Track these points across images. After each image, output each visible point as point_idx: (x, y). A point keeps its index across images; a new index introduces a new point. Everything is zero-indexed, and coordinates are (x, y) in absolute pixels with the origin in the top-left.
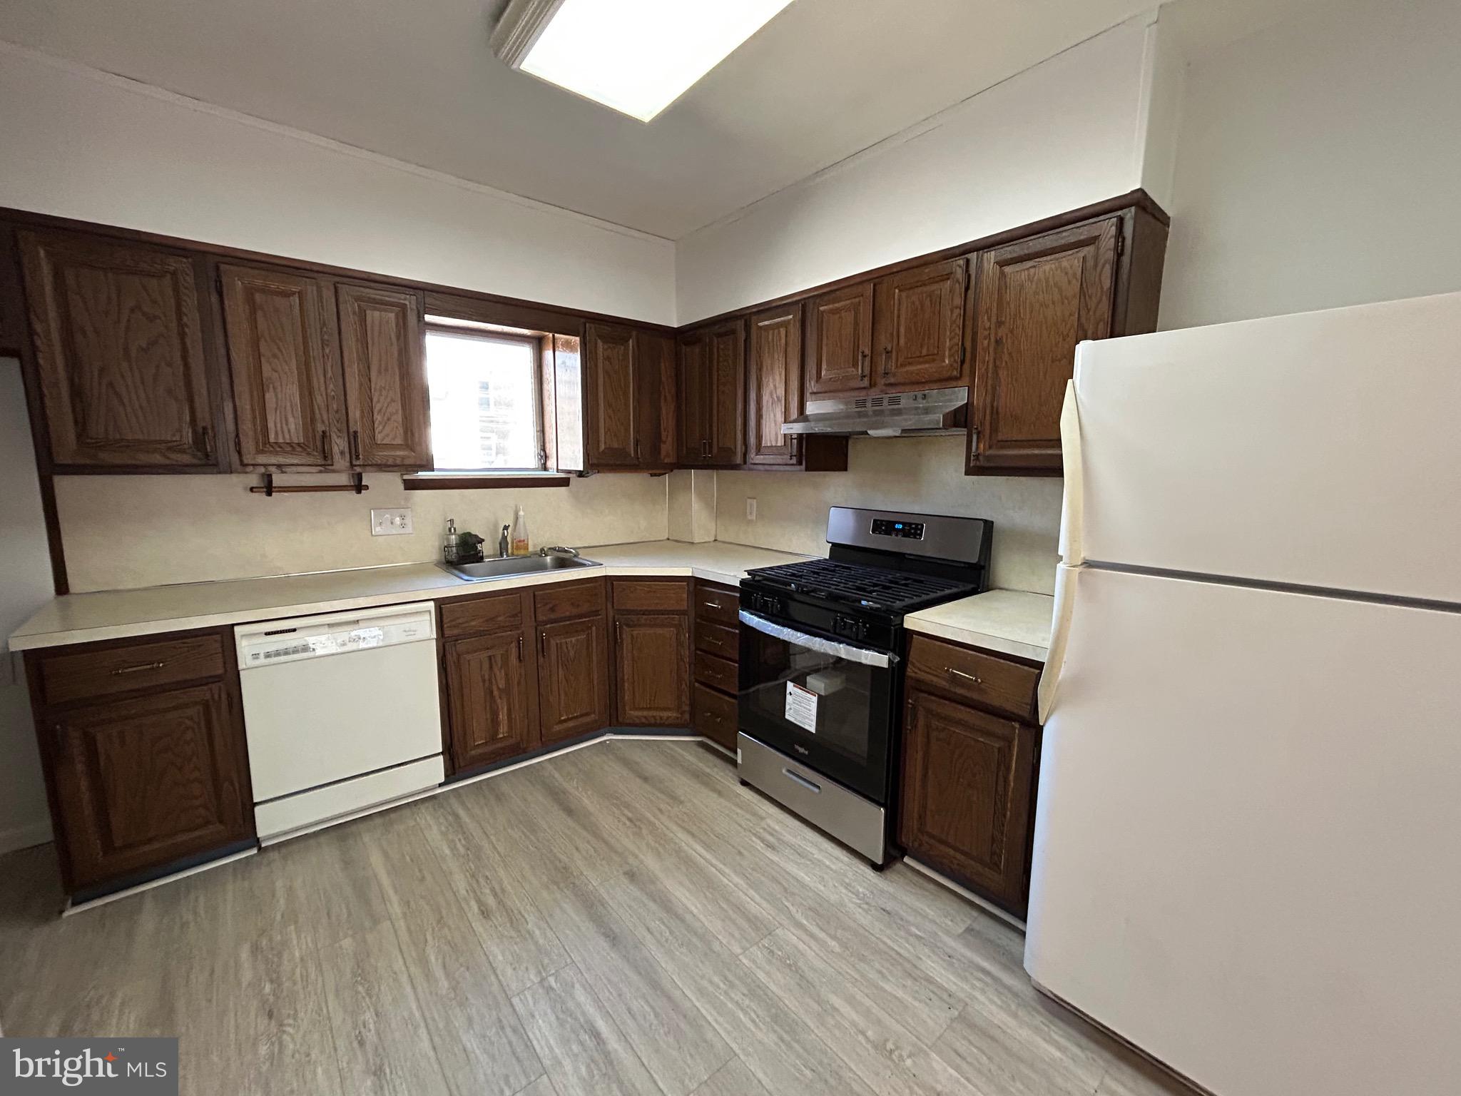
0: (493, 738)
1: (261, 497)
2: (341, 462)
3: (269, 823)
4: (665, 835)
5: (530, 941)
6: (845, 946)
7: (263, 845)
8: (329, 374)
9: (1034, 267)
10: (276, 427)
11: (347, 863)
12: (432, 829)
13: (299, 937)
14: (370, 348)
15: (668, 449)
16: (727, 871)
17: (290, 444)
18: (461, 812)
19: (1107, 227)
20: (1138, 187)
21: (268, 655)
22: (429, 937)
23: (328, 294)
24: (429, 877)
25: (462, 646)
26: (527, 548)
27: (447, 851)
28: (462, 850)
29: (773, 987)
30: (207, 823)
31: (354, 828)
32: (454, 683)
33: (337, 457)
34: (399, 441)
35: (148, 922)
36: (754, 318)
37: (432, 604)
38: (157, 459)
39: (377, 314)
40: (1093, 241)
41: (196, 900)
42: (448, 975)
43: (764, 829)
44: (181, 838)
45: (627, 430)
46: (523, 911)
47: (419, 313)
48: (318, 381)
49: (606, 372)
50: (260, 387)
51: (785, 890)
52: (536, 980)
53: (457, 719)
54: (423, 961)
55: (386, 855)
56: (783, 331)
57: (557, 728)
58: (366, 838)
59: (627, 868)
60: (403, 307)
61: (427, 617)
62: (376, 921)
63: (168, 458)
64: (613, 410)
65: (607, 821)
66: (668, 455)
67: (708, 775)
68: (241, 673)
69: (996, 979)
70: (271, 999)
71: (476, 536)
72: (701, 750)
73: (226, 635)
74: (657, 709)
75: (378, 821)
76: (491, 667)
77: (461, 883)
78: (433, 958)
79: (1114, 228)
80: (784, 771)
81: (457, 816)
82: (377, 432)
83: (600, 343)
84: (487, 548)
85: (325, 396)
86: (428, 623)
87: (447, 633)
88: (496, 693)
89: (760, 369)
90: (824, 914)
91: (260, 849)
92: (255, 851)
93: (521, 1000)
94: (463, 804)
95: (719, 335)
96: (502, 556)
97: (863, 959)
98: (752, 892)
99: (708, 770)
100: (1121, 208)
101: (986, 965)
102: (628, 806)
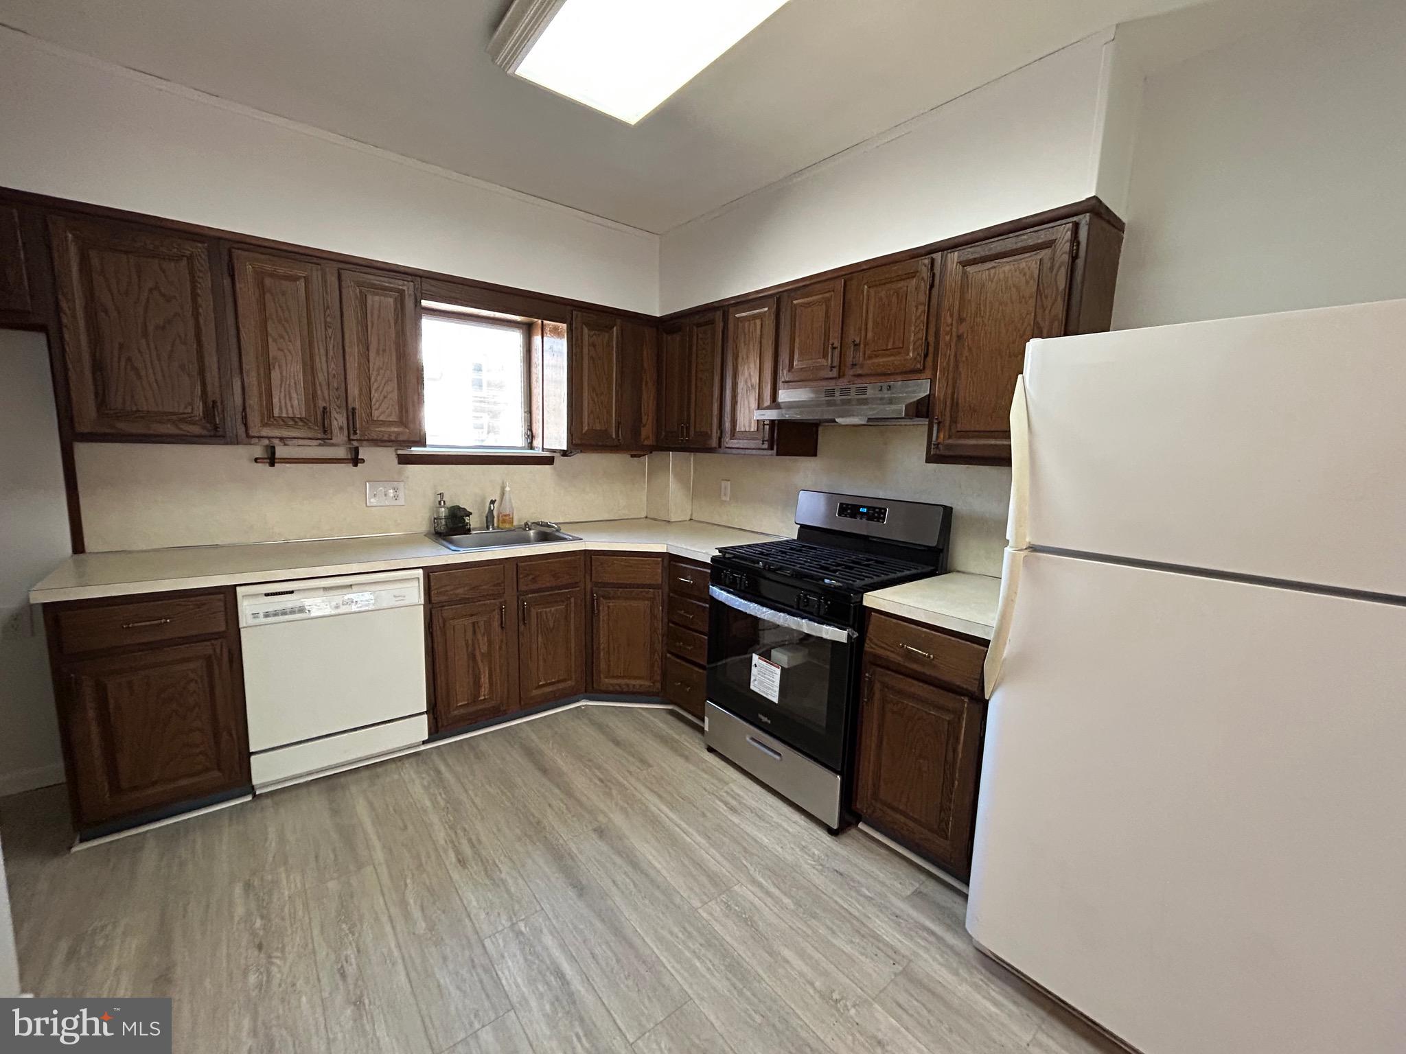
0: (475, 699)
1: (264, 468)
2: (339, 437)
3: (263, 772)
4: (634, 795)
5: (502, 888)
6: (798, 904)
7: (258, 792)
8: (331, 353)
9: (994, 267)
10: (280, 402)
11: (335, 812)
12: (415, 784)
13: (288, 877)
14: (369, 330)
15: (647, 433)
16: (690, 830)
17: (293, 419)
18: (443, 768)
19: (1063, 232)
20: (1092, 194)
21: (267, 615)
22: (408, 881)
23: (333, 280)
24: (410, 827)
25: (448, 612)
26: (512, 522)
27: (428, 803)
28: (442, 803)
29: (728, 938)
30: (207, 770)
31: (342, 780)
32: (439, 648)
33: (336, 431)
34: (393, 418)
35: (149, 859)
36: (731, 310)
37: (421, 571)
38: (169, 429)
39: (377, 298)
40: (1049, 244)
41: (194, 841)
42: (425, 917)
43: (727, 792)
44: (184, 782)
45: (609, 413)
46: (497, 861)
47: (416, 299)
48: (320, 362)
49: (591, 358)
50: (267, 367)
51: (745, 850)
52: (507, 924)
53: (441, 680)
54: (403, 903)
55: (371, 804)
56: (758, 322)
57: (535, 692)
58: (354, 789)
59: (595, 825)
60: (402, 292)
61: (415, 583)
62: (360, 866)
63: (181, 429)
64: (597, 395)
65: (580, 782)
66: (648, 438)
67: (677, 741)
68: (242, 630)
69: (939, 938)
70: (261, 933)
71: (464, 509)
72: (669, 717)
73: (228, 594)
74: (630, 678)
75: (365, 774)
76: (474, 632)
77: (441, 835)
78: (411, 901)
79: (1069, 233)
80: (748, 739)
81: (438, 772)
82: (374, 408)
83: (586, 330)
84: (474, 521)
85: (326, 374)
86: (417, 590)
87: (435, 599)
88: (479, 658)
89: (736, 358)
90: (780, 873)
91: (255, 796)
92: (249, 798)
93: (492, 942)
94: (444, 760)
95: (699, 325)
96: (488, 529)
97: (814, 916)
98: (713, 851)
99: (677, 737)
100: (1076, 214)
101: (929, 924)
102: (599, 768)
